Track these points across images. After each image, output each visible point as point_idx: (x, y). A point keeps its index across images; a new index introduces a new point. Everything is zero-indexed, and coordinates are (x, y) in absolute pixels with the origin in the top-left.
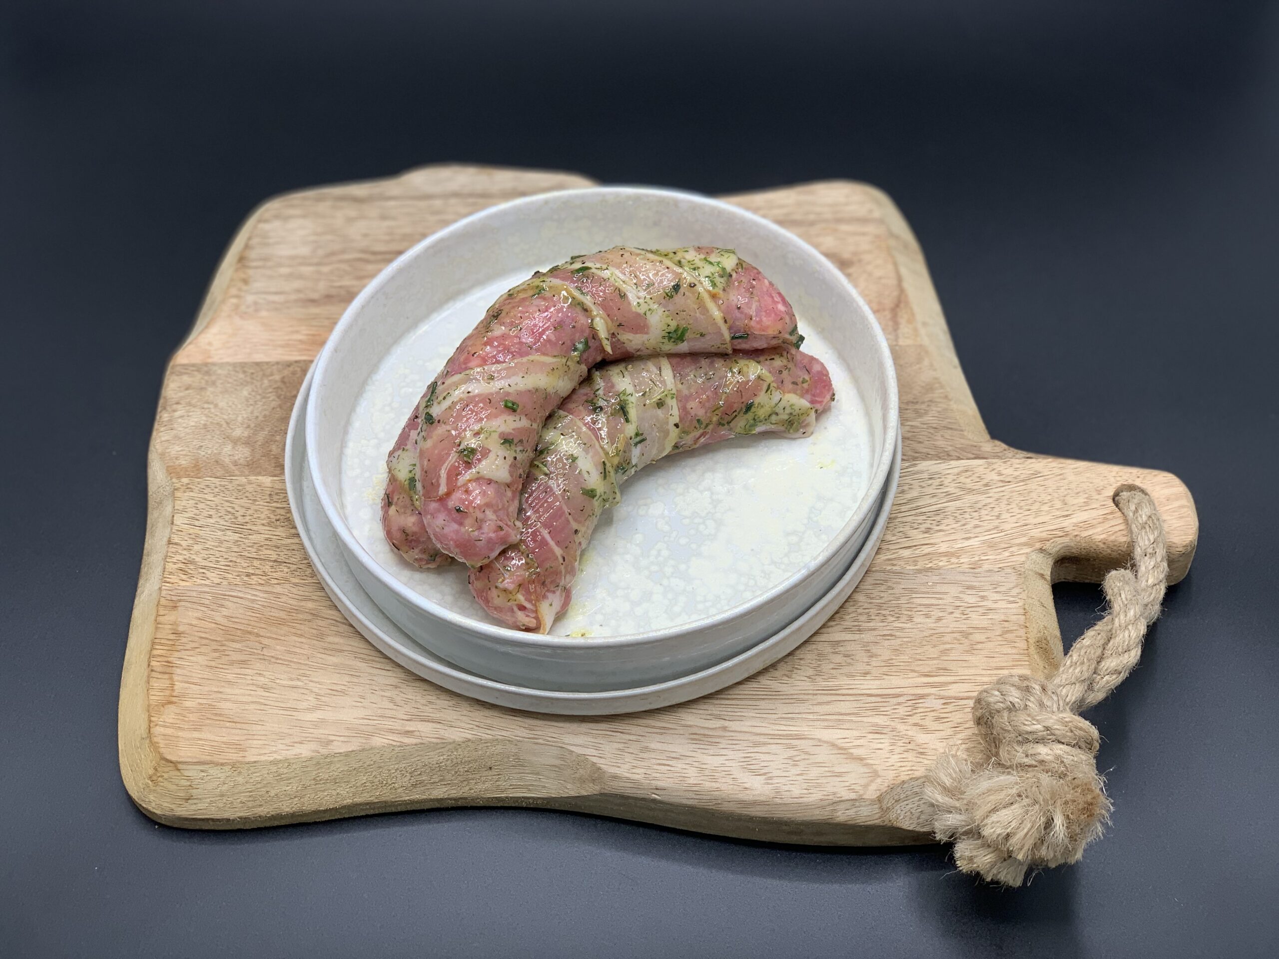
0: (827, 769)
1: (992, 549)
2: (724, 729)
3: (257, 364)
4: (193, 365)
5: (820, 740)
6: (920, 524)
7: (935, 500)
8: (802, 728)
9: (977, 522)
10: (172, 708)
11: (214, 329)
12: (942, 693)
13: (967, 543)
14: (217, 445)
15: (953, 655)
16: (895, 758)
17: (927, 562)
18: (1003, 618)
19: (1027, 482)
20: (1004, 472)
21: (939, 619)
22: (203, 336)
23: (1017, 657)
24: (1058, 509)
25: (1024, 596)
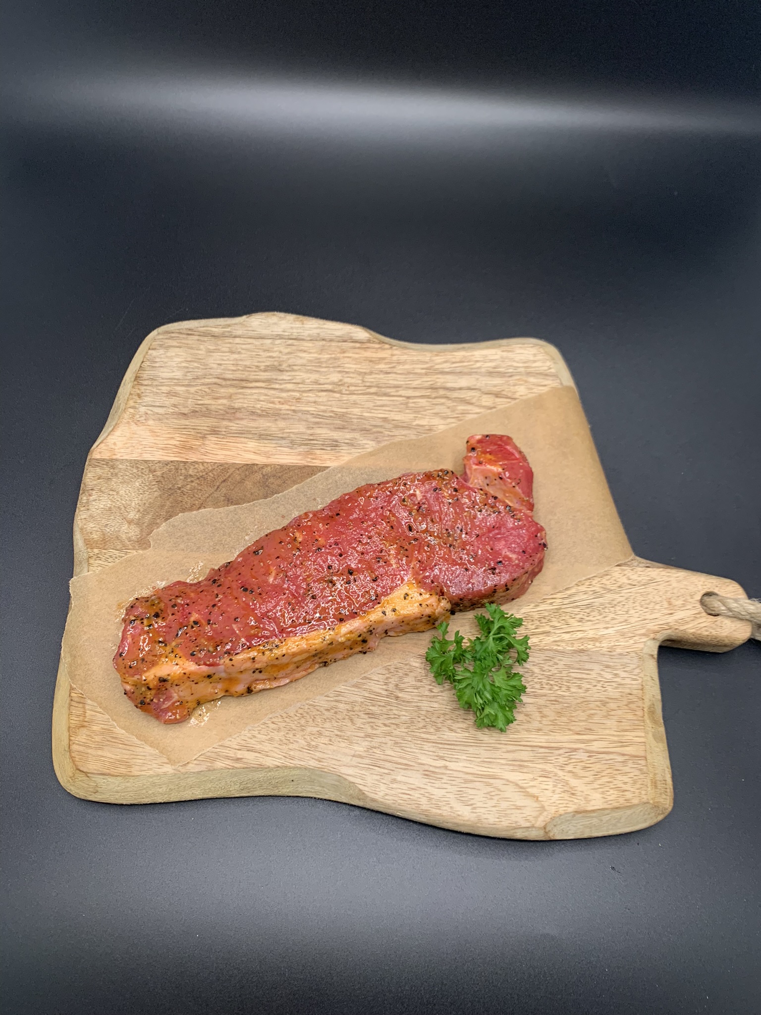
0: (512, 803)
1: (623, 637)
2: (446, 767)
3: (146, 461)
4: (103, 460)
5: (508, 781)
6: (576, 614)
7: (586, 596)
8: (495, 770)
9: (613, 616)
10: (84, 731)
11: (118, 433)
12: (588, 748)
13: (606, 631)
14: (118, 524)
15: (596, 719)
16: (556, 796)
17: (580, 645)
18: (628, 691)
19: (647, 586)
20: (632, 577)
21: (587, 690)
22: (109, 437)
23: (636, 722)
24: (665, 608)
25: (642, 675)
